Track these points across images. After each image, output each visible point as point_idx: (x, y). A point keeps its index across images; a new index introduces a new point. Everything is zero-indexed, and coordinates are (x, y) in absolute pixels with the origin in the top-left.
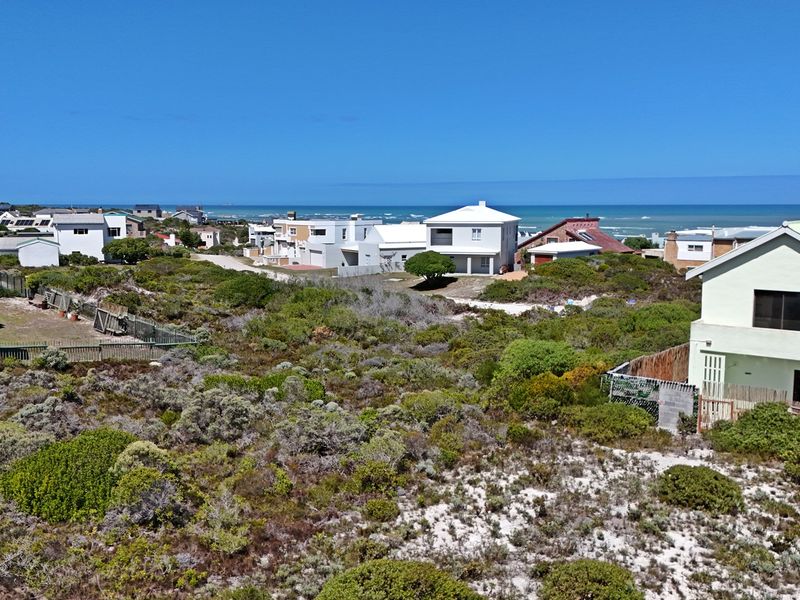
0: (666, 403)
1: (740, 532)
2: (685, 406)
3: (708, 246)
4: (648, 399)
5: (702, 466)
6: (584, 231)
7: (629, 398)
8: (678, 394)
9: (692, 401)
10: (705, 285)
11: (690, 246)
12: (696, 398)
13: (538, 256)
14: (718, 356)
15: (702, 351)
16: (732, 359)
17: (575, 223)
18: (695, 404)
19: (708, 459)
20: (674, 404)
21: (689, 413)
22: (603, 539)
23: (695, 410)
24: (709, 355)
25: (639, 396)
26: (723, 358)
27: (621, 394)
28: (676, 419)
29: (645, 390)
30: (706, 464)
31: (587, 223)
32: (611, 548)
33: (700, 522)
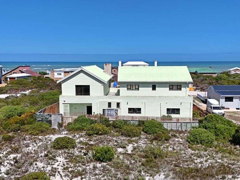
0: (54, 120)
1: (76, 153)
2: (59, 120)
3: (63, 73)
4: (48, 120)
5: (65, 136)
6: (25, 70)
7: (43, 120)
8: (57, 117)
9: (61, 118)
10: (62, 85)
11: (58, 74)
12: (62, 117)
13: (10, 78)
14: (67, 105)
15: (63, 104)
16: (71, 105)
17: (22, 68)
18: (62, 119)
19: (66, 134)
20: (56, 120)
21: (60, 122)
22: (37, 165)
23: (62, 120)
24: (65, 105)
25: (46, 119)
26: (69, 105)
27: (40, 119)
28: (57, 124)
29: (47, 117)
30: (66, 135)
31: (26, 67)
32: (39, 167)
33: (65, 152)
